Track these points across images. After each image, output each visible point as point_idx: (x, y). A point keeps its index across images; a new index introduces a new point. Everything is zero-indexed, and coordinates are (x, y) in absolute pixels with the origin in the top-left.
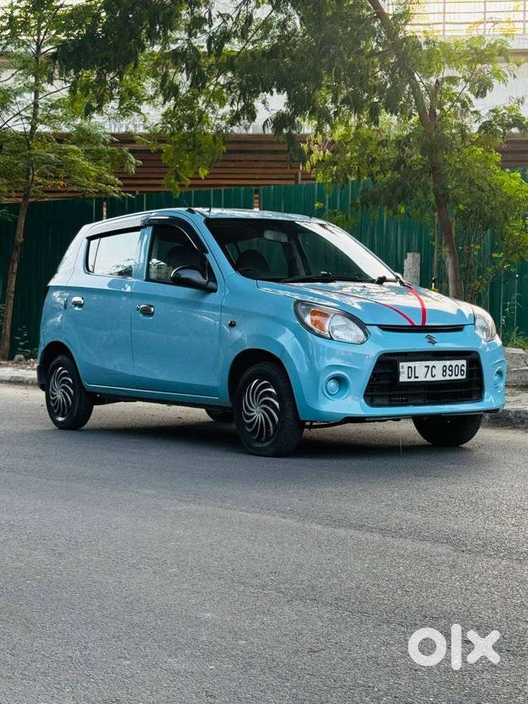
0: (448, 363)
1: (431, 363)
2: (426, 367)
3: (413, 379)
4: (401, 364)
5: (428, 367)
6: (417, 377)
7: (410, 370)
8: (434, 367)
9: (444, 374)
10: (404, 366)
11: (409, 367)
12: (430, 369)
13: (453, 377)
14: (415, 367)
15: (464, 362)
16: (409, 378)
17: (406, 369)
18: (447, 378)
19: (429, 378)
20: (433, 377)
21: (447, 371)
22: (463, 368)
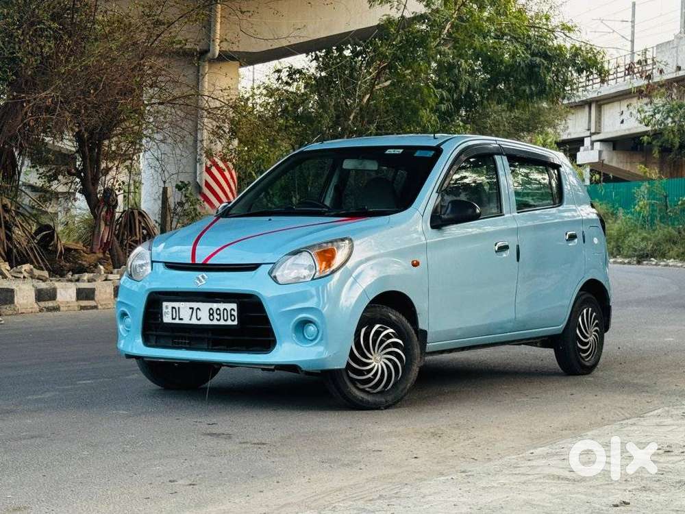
0: (215, 306)
1: (195, 305)
2: (190, 308)
3: (177, 321)
4: (165, 304)
5: (192, 308)
6: (182, 319)
7: (174, 310)
8: (198, 309)
9: (211, 317)
10: (167, 307)
11: (173, 308)
12: (195, 311)
13: (222, 322)
14: (179, 308)
15: (234, 306)
16: (173, 319)
17: (170, 310)
18: (215, 322)
19: (194, 321)
20: (199, 320)
21: (215, 315)
22: (233, 312)
